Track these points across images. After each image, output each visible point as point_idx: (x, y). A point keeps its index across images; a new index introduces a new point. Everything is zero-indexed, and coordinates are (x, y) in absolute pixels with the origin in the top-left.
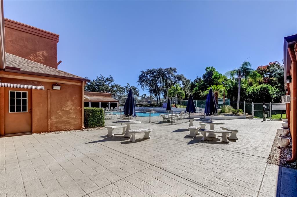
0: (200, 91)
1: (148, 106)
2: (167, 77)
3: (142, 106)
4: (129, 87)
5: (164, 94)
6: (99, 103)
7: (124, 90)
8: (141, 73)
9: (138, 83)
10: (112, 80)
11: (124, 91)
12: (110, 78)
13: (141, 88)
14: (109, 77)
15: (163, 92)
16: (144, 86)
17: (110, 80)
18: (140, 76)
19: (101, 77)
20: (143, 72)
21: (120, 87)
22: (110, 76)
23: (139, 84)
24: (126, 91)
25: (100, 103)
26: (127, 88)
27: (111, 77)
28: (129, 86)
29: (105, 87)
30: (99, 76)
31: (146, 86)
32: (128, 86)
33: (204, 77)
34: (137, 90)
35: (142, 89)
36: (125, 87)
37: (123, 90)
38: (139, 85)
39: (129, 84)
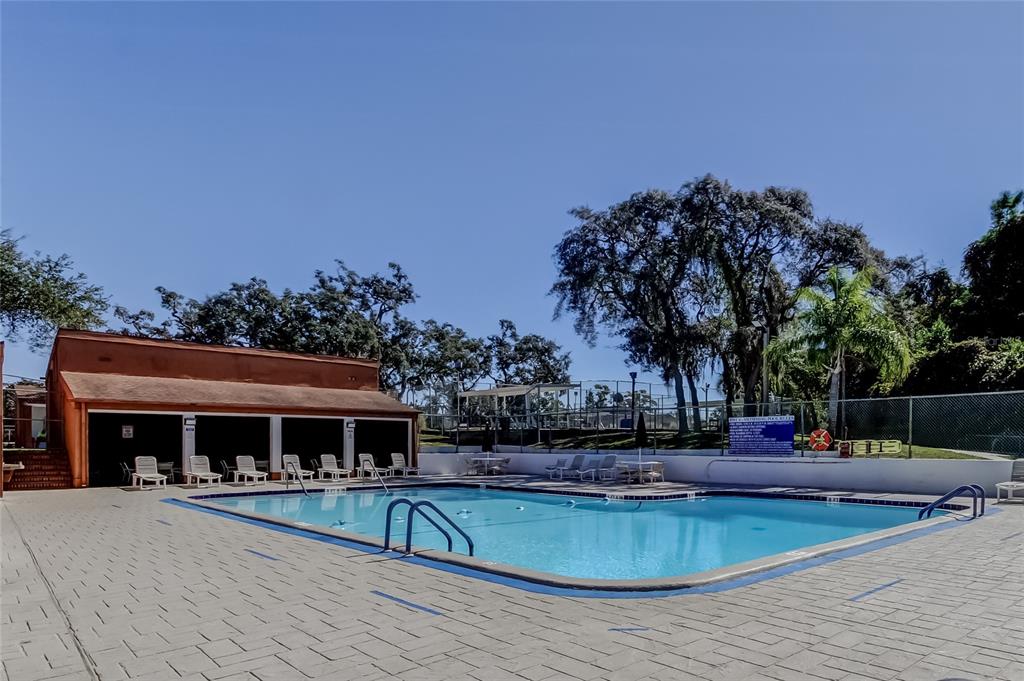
0: (975, 341)
1: (623, 447)
2: (748, 250)
3: (578, 445)
4: (512, 342)
5: (720, 369)
6: (268, 419)
7: (487, 360)
8: (575, 224)
9: (555, 299)
10: (406, 294)
11: (485, 362)
12: (395, 281)
13: (578, 328)
14: (388, 275)
15: (713, 355)
16: (596, 320)
17: (395, 292)
18: (567, 243)
19: (343, 274)
20: (581, 214)
21: (465, 339)
22: (392, 265)
23: (565, 305)
24: (495, 360)
25: (276, 421)
26: (501, 343)
27: (399, 277)
28: (514, 335)
29: (352, 328)
30: (331, 271)
31: (605, 318)
32: (509, 333)
33: (975, 259)
34: (557, 354)
35: (583, 335)
36: (488, 343)
37: (481, 360)
38: (563, 312)
39: (511, 326)
